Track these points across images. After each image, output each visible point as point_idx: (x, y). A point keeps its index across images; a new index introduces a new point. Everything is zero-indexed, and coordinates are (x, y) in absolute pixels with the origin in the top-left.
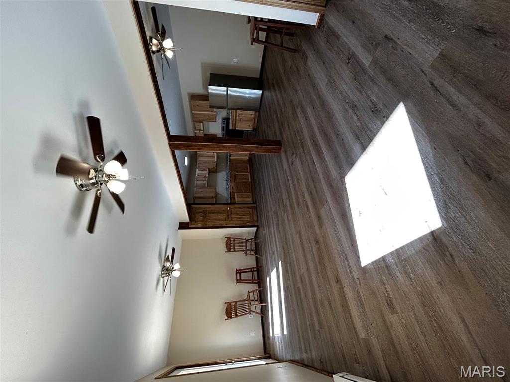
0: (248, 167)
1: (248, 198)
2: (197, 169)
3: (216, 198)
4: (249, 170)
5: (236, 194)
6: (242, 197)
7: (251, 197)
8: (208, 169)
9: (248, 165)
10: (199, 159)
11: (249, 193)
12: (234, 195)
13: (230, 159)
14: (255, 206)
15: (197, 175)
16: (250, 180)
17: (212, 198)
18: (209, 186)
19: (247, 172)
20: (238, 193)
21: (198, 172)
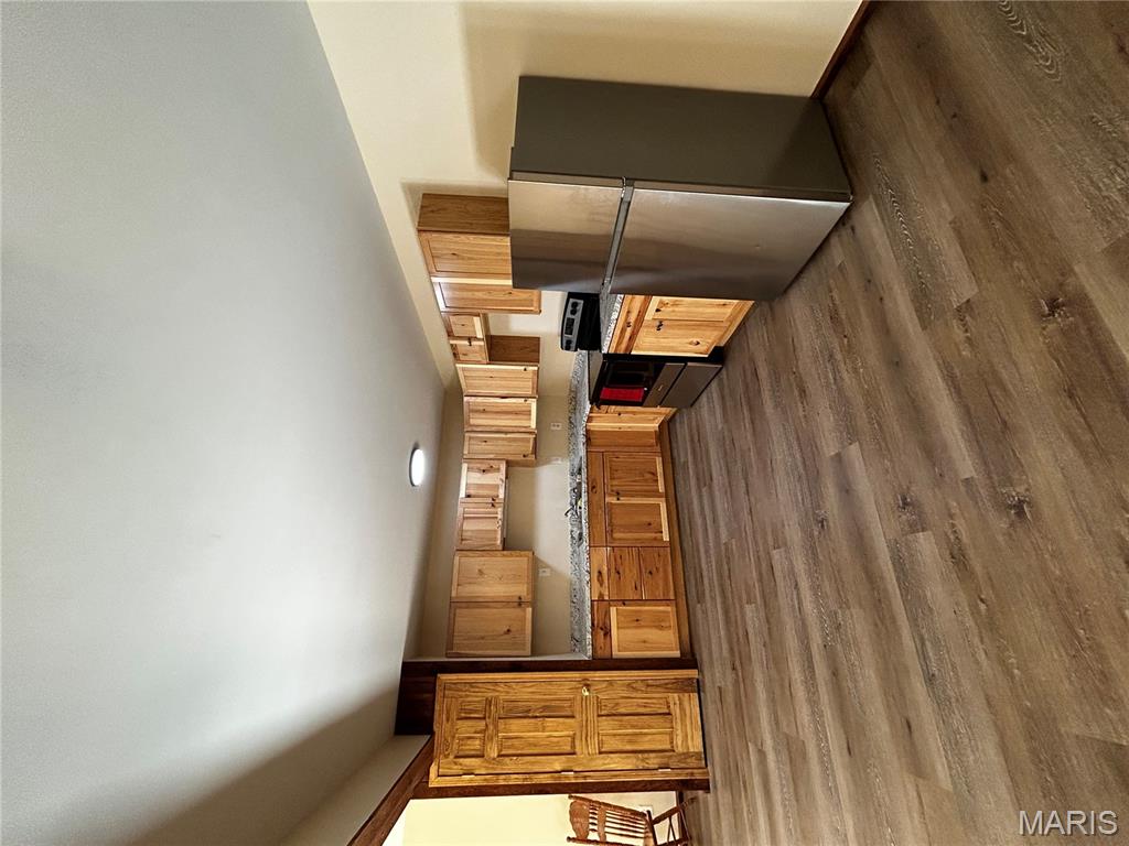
0: (660, 470)
1: (661, 628)
2: (465, 466)
3: (533, 604)
4: (661, 489)
5: (613, 610)
6: (637, 621)
7: (673, 621)
8: (503, 467)
9: (659, 460)
10: (472, 421)
11: (666, 601)
12: (607, 613)
13: (588, 435)
14: (693, 673)
15: (462, 494)
16: (666, 538)
17: (520, 603)
18: (506, 545)
19: (656, 494)
20: (624, 603)
21: (468, 479)
